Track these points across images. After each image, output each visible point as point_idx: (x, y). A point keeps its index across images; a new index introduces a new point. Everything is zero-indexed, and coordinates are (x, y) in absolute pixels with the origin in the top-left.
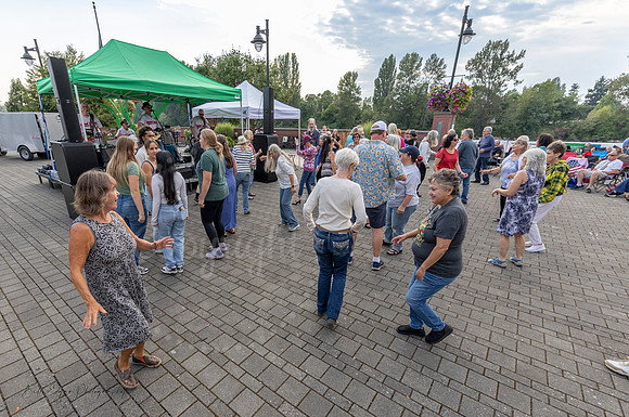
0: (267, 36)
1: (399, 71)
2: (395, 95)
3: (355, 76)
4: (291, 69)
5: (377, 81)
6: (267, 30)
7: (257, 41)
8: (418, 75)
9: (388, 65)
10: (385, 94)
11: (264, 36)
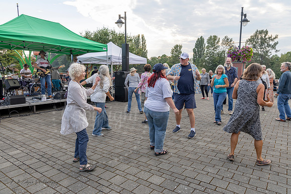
0: (125, 20)
1: (207, 45)
2: (206, 57)
3: (181, 47)
4: (141, 43)
5: (194, 50)
6: (125, 17)
7: (119, 22)
8: (218, 47)
9: (200, 42)
10: (200, 57)
11: (123, 20)
